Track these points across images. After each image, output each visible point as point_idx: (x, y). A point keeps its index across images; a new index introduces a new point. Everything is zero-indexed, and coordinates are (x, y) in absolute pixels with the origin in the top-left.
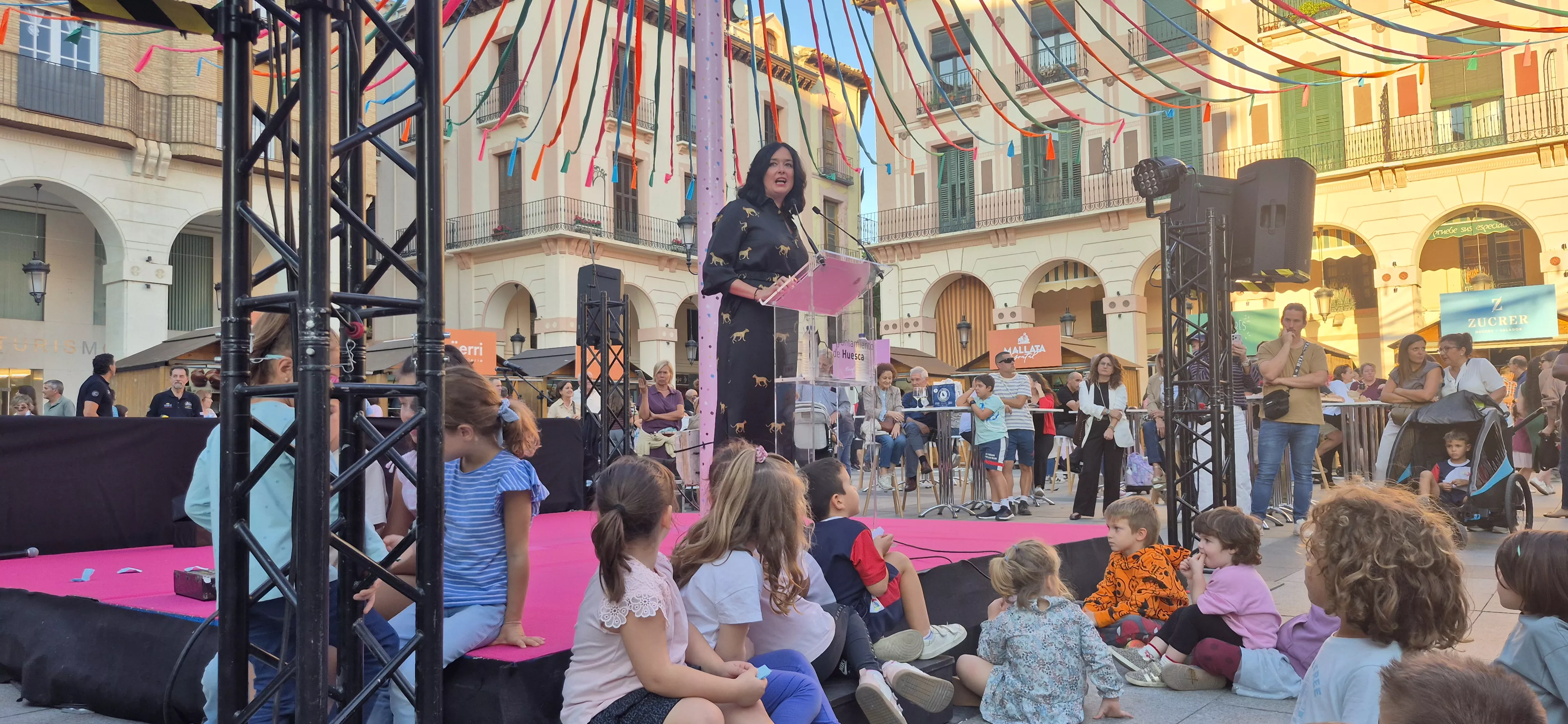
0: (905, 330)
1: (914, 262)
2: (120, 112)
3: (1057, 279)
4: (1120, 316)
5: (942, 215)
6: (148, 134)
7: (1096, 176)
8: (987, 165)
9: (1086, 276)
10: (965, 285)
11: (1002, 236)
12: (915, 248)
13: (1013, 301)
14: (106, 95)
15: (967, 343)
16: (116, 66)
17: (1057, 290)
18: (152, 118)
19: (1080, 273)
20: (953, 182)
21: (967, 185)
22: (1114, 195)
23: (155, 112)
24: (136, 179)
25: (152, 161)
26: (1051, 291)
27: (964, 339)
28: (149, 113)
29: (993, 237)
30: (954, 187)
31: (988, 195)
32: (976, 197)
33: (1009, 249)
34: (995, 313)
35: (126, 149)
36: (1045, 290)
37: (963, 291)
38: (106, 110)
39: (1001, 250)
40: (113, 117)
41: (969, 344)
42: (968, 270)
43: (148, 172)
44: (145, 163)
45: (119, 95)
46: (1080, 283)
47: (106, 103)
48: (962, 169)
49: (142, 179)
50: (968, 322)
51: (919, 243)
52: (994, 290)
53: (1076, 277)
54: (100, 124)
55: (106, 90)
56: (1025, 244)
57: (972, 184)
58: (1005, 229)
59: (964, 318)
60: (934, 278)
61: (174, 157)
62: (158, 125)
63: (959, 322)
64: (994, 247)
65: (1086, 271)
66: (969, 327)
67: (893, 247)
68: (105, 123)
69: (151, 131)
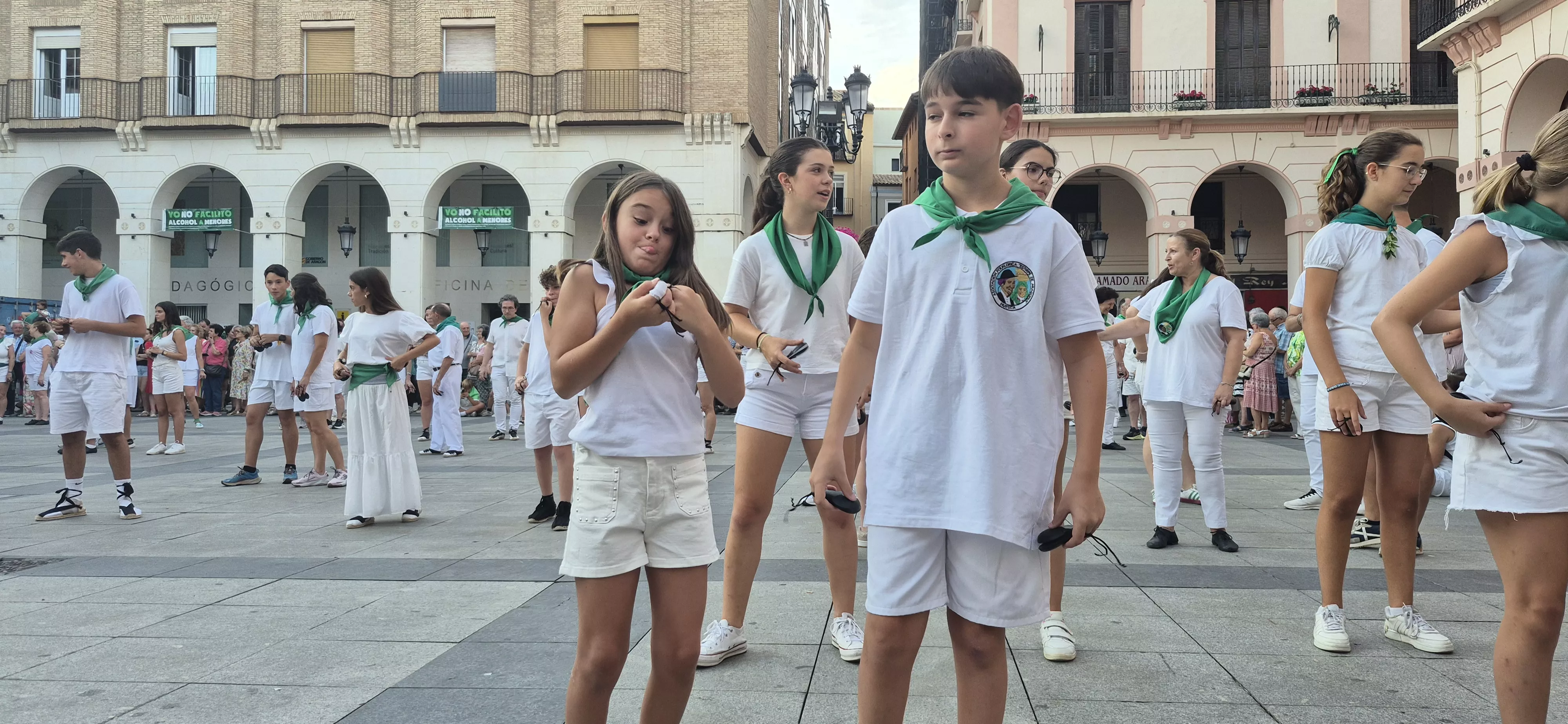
2: (507, 99)
6: (542, 110)
14: (498, 87)
16: (505, 63)
18: (544, 96)
23: (547, 90)
24: (537, 149)
25: (544, 132)
28: (542, 93)
35: (525, 126)
38: (498, 99)
40: (504, 104)
43: (544, 142)
44: (538, 135)
45: (507, 85)
47: (498, 93)
54: (494, 111)
55: (498, 83)
61: (558, 125)
62: (549, 102)
68: (498, 109)
69: (544, 108)
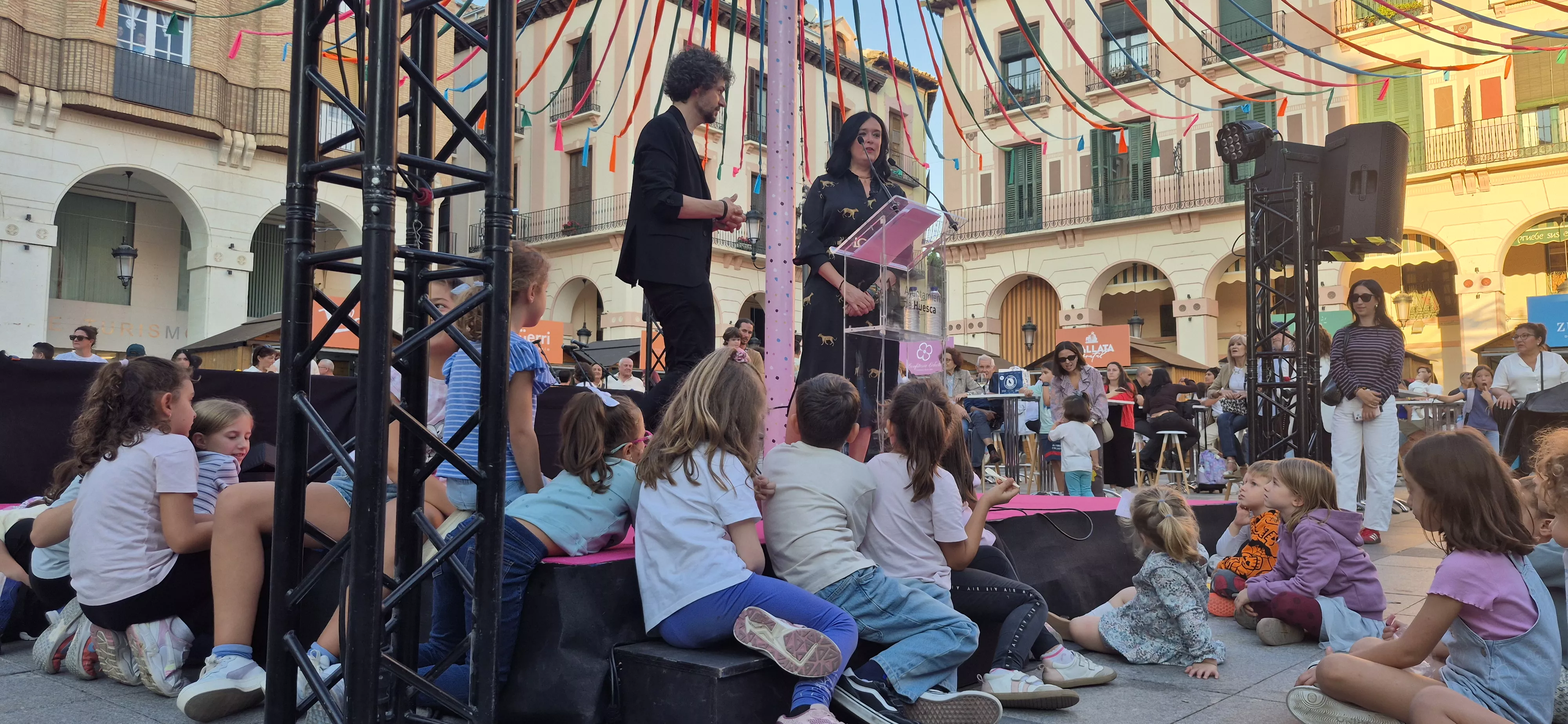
0: (970, 331)
1: (979, 263)
2: (208, 103)
3: (1125, 281)
4: (1190, 319)
5: (1009, 216)
6: (235, 125)
7: (1167, 178)
8: (1055, 167)
9: (1155, 278)
10: (1031, 286)
11: (1070, 237)
12: (980, 249)
13: (1080, 303)
14: (196, 86)
15: (1032, 344)
16: (206, 60)
17: (1125, 292)
18: (239, 110)
19: (1150, 276)
20: (1020, 183)
21: (1034, 186)
22: (1185, 196)
23: (242, 104)
24: (221, 168)
25: (238, 151)
26: (1119, 294)
27: (1029, 341)
28: (236, 105)
29: (1061, 238)
30: (1021, 187)
31: (1056, 196)
32: (1043, 198)
33: (1077, 250)
34: (1061, 315)
35: (213, 139)
36: (1113, 293)
37: (1029, 292)
38: (196, 101)
39: (1068, 251)
40: (202, 108)
41: (1034, 346)
42: (1034, 271)
43: (233, 162)
44: (230, 154)
45: (209, 86)
46: (1149, 285)
47: (196, 94)
48: (1030, 168)
49: (227, 168)
50: (1034, 323)
51: (984, 244)
52: (1061, 291)
53: (1145, 279)
54: (190, 115)
55: (197, 82)
56: (1093, 245)
57: (1039, 185)
58: (1072, 230)
59: (1029, 320)
60: (999, 279)
61: (258, 147)
62: (244, 117)
63: (1024, 323)
64: (1061, 248)
65: (1155, 273)
66: (1034, 328)
67: (959, 247)
68: (195, 113)
69: (238, 122)
